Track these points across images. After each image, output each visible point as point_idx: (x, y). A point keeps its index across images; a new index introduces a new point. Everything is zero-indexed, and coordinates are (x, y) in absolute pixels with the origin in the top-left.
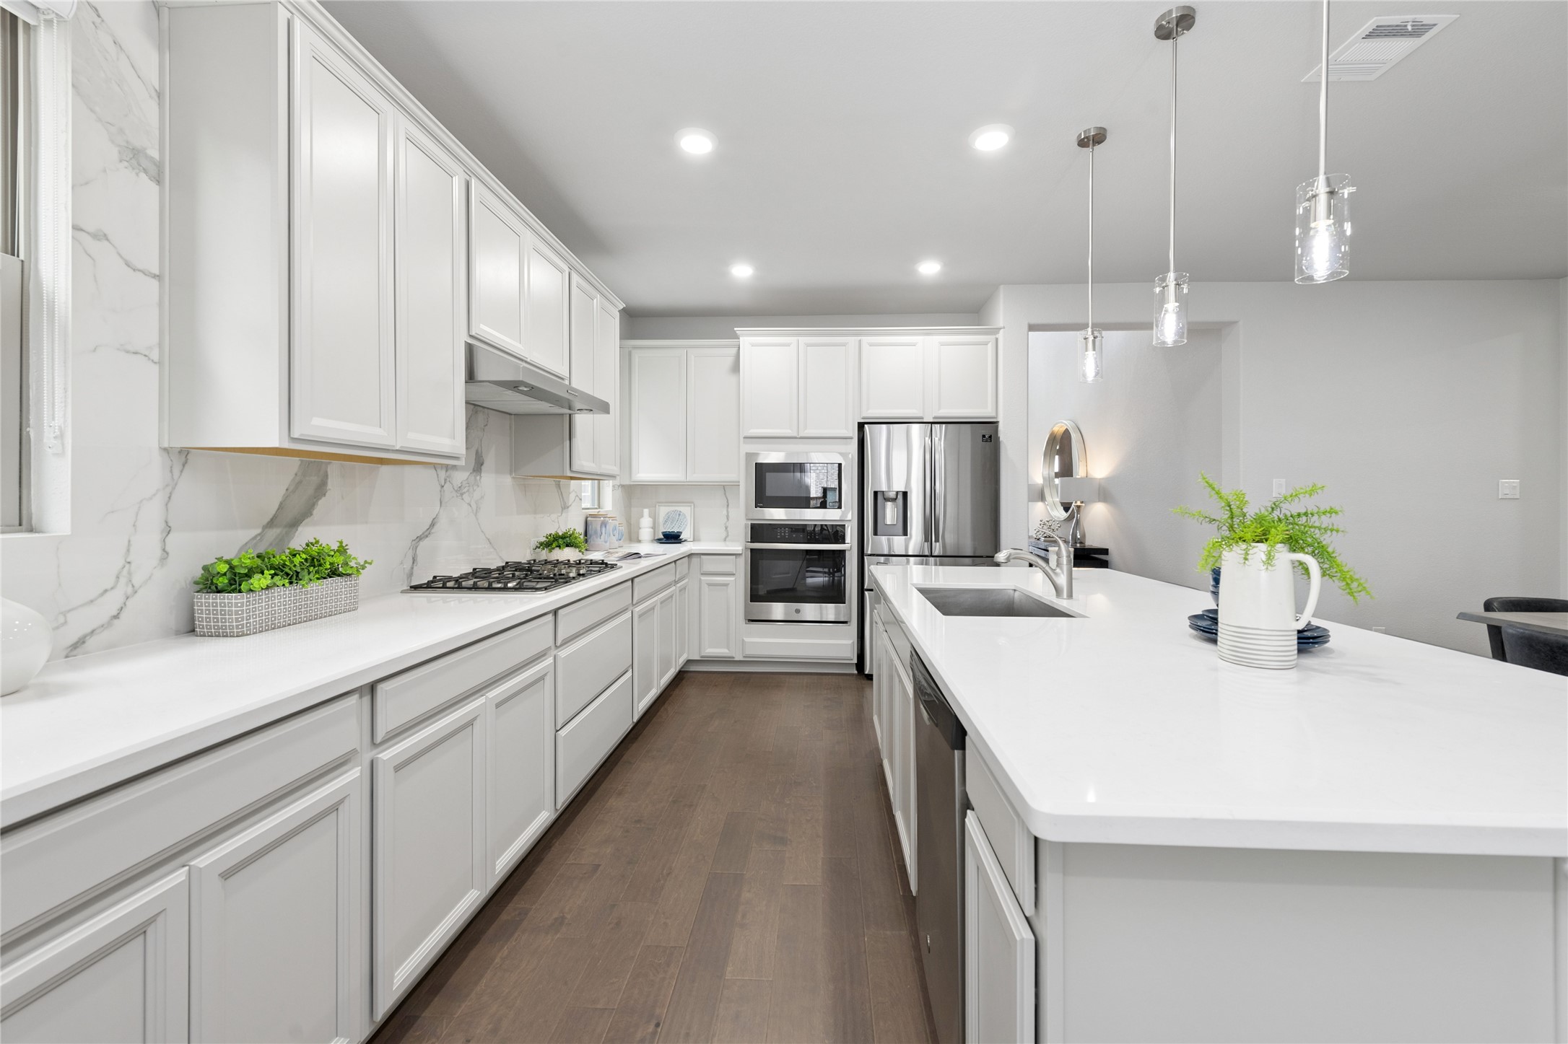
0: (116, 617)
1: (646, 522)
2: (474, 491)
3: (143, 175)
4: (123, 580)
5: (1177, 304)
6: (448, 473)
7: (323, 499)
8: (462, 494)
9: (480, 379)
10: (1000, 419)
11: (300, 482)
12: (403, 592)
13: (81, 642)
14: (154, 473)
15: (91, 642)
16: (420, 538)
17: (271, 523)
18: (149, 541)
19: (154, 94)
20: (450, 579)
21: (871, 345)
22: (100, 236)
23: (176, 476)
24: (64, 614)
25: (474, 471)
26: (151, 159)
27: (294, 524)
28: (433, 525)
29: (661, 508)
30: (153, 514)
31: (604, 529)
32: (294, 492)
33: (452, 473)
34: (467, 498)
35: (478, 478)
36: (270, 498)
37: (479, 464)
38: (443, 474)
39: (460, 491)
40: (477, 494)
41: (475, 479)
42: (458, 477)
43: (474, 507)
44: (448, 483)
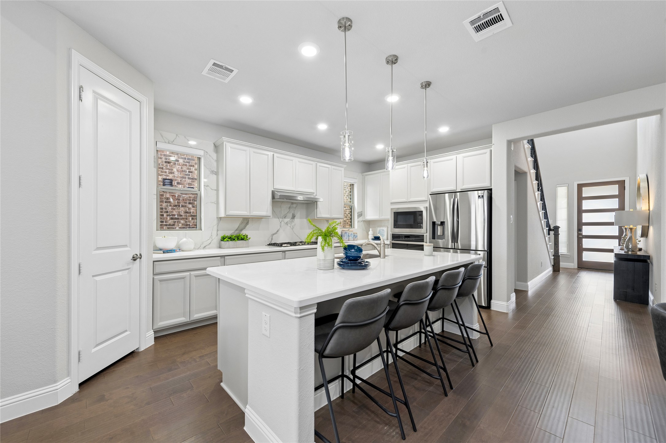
0: (210, 244)
1: (371, 233)
2: (292, 223)
3: (214, 174)
4: (211, 238)
5: (393, 158)
6: (283, 219)
7: (248, 225)
8: (287, 224)
9: (276, 198)
10: (492, 187)
11: (243, 222)
12: (266, 246)
13: (205, 247)
14: (215, 222)
15: (206, 247)
16: (274, 234)
17: (236, 230)
18: (215, 232)
19: (215, 161)
20: (278, 244)
21: (434, 163)
22: (208, 186)
23: (219, 222)
24: (203, 242)
25: (292, 218)
26: (215, 171)
27: (242, 230)
28: (278, 231)
29: (378, 228)
30: (215, 227)
31: (345, 234)
32: (241, 224)
33: (284, 219)
34: (289, 225)
35: (293, 220)
36: (236, 225)
37: (293, 217)
38: (281, 220)
39: (287, 223)
40: (293, 224)
41: (292, 220)
42: (286, 220)
43: (292, 227)
44: (283, 222)
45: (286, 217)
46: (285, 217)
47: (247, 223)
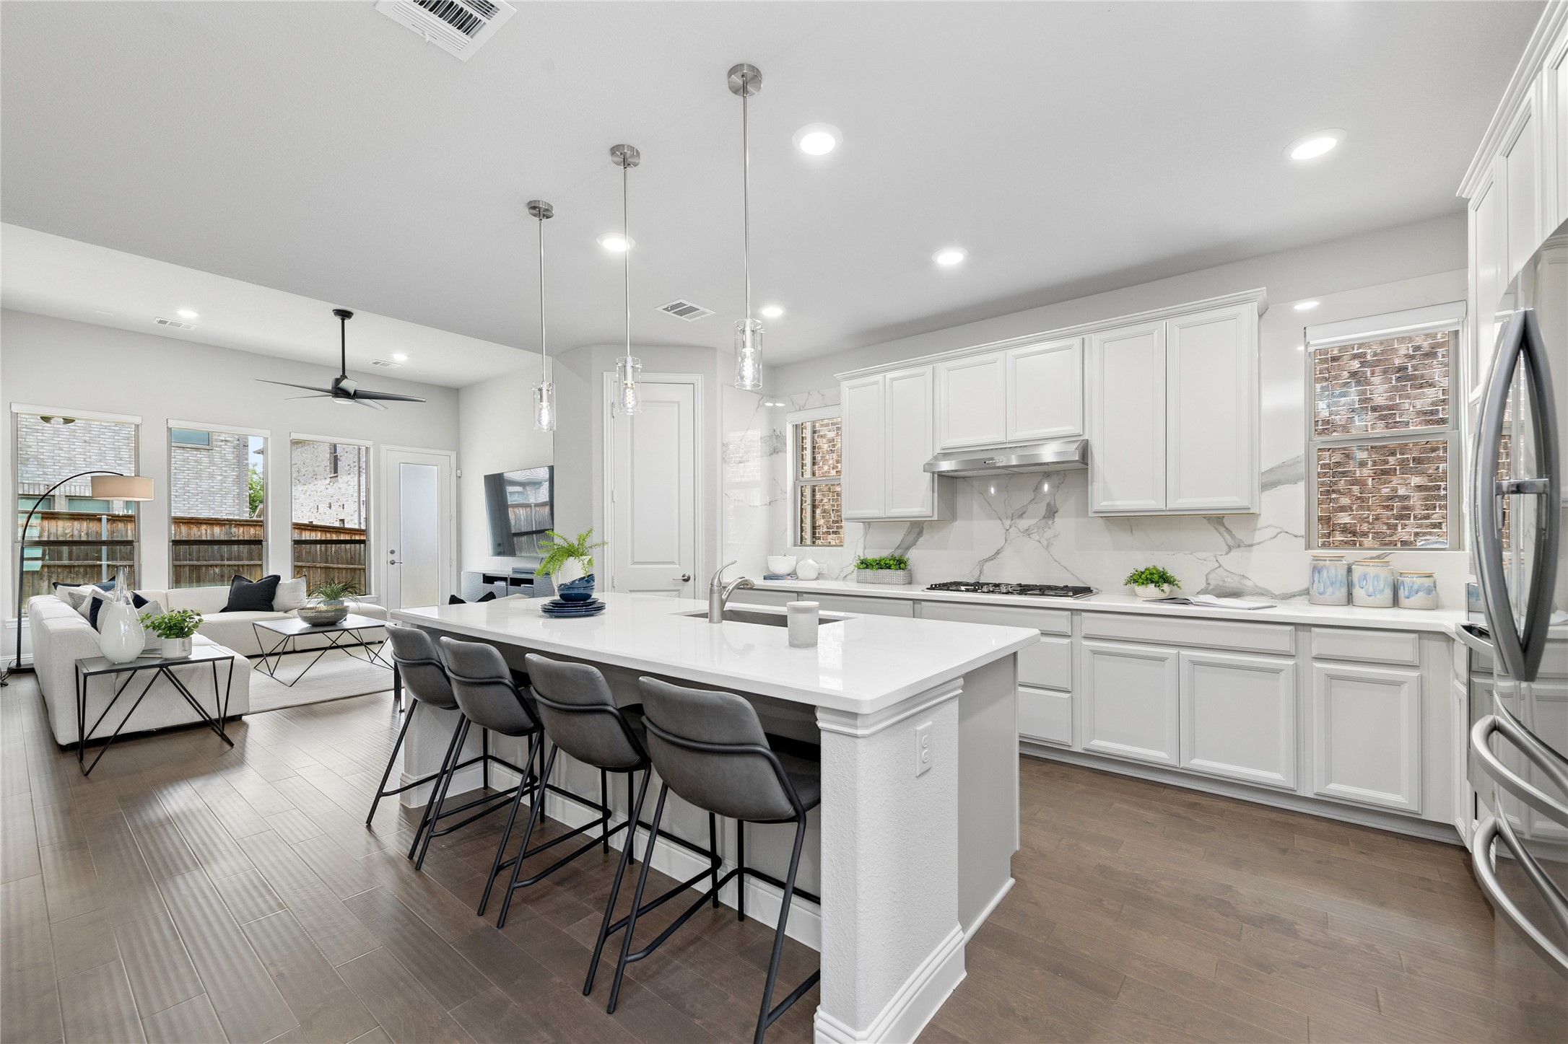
2: (1045, 532)
6: (1014, 522)
7: (922, 538)
8: (1029, 535)
11: (910, 531)
16: (986, 560)
17: (898, 548)
25: (1044, 517)
27: (906, 548)
28: (998, 553)
32: (908, 535)
33: (1018, 521)
34: (1035, 537)
35: (1050, 522)
36: (897, 537)
37: (1051, 513)
38: (1008, 523)
39: (1027, 532)
40: (1049, 534)
41: (1047, 523)
42: (1024, 523)
43: (1045, 543)
44: (1013, 528)
45: (1024, 516)
46: (1022, 515)
47: (920, 533)
